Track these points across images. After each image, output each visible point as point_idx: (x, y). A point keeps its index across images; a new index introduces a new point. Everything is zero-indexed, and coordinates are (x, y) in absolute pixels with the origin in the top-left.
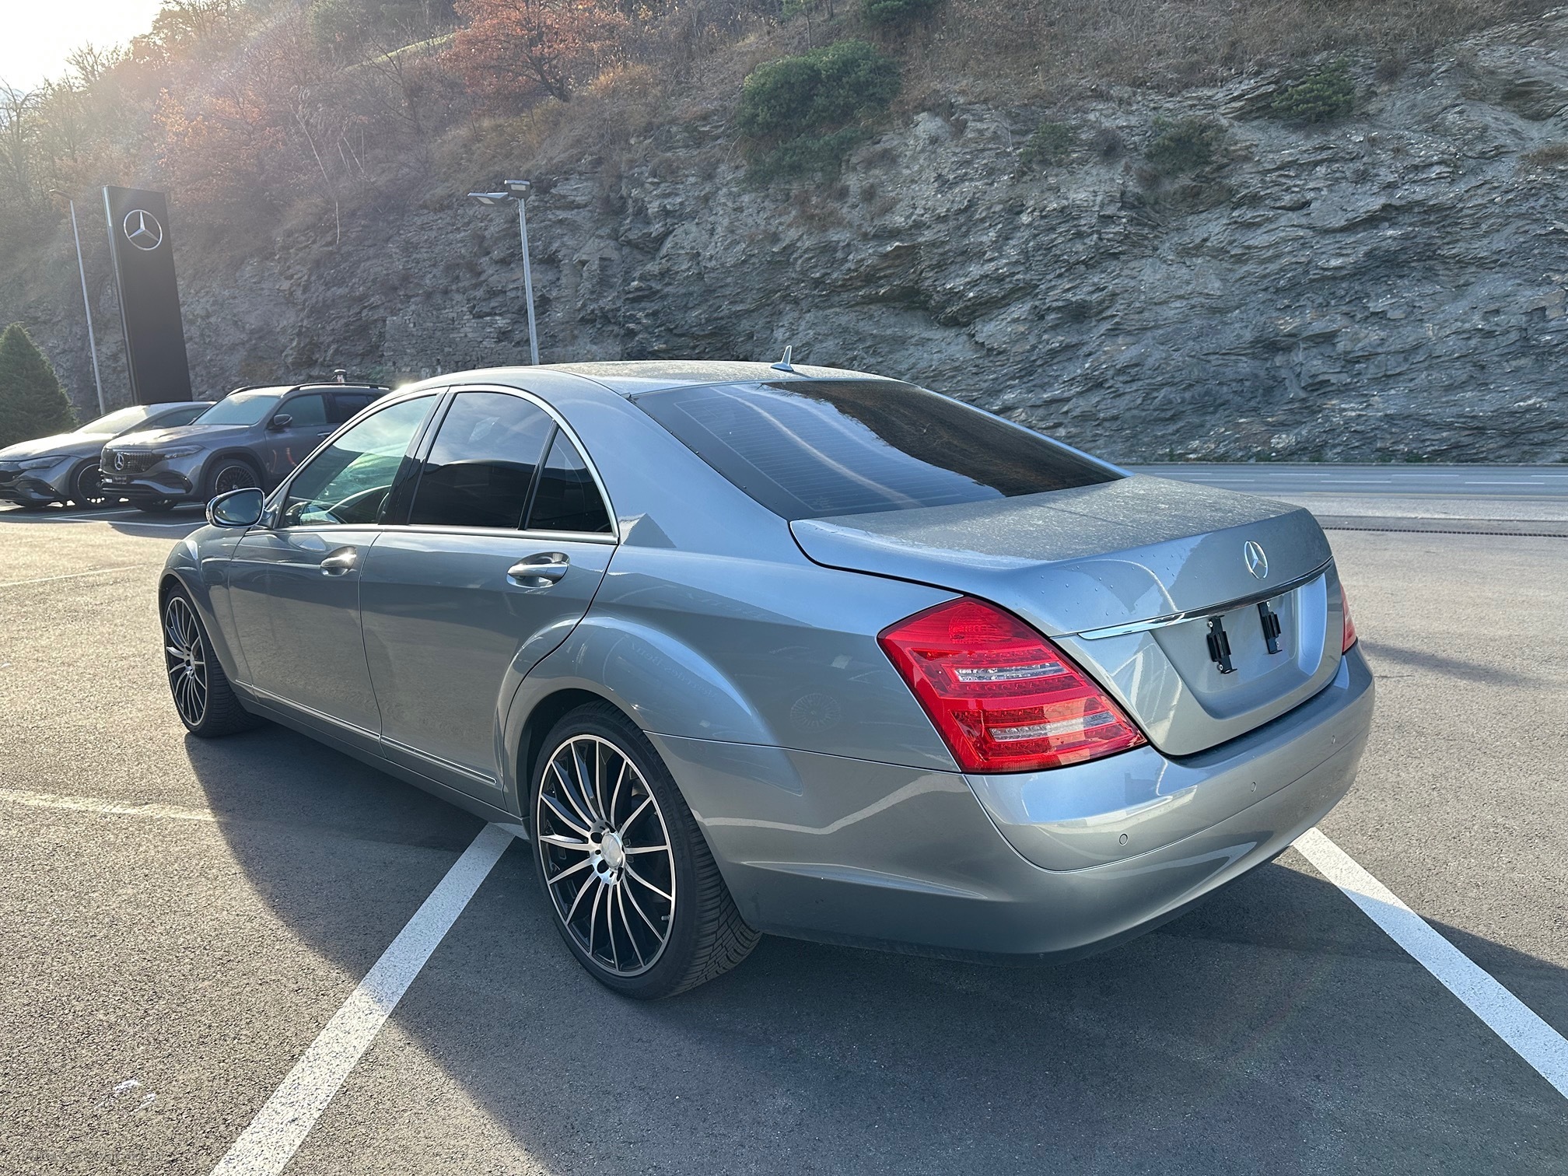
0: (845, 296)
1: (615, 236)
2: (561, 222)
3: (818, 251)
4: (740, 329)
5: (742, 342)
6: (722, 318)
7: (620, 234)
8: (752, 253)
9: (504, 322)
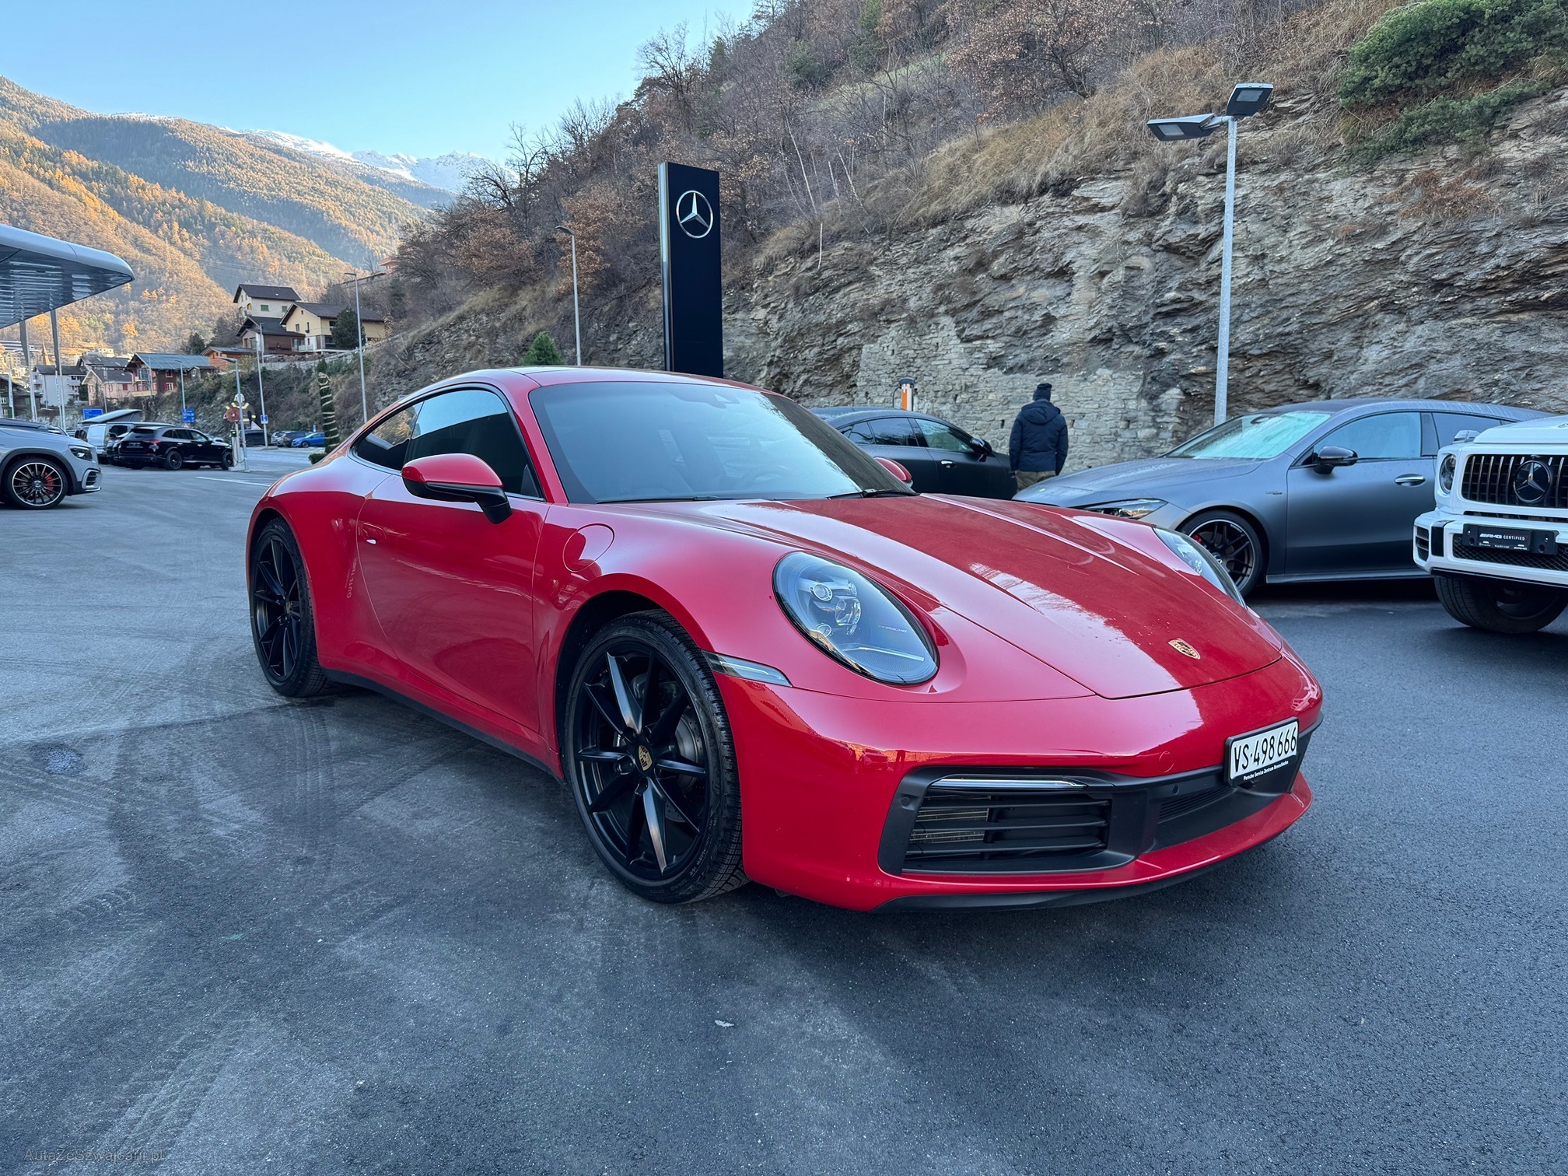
0: (1482, 302)
1: (1148, 240)
2: (1079, 228)
3: (1446, 245)
4: (1313, 347)
5: (1316, 362)
6: (1289, 334)
7: (1156, 238)
8: (1343, 251)
9: (997, 345)
